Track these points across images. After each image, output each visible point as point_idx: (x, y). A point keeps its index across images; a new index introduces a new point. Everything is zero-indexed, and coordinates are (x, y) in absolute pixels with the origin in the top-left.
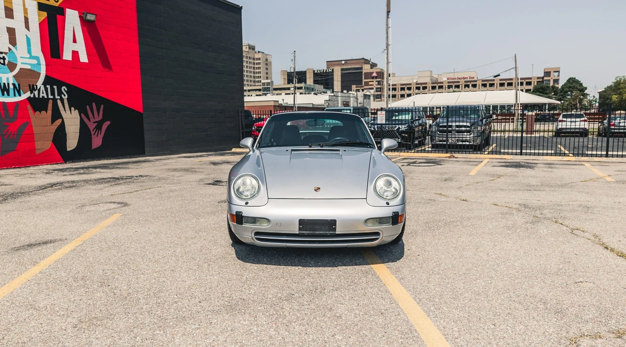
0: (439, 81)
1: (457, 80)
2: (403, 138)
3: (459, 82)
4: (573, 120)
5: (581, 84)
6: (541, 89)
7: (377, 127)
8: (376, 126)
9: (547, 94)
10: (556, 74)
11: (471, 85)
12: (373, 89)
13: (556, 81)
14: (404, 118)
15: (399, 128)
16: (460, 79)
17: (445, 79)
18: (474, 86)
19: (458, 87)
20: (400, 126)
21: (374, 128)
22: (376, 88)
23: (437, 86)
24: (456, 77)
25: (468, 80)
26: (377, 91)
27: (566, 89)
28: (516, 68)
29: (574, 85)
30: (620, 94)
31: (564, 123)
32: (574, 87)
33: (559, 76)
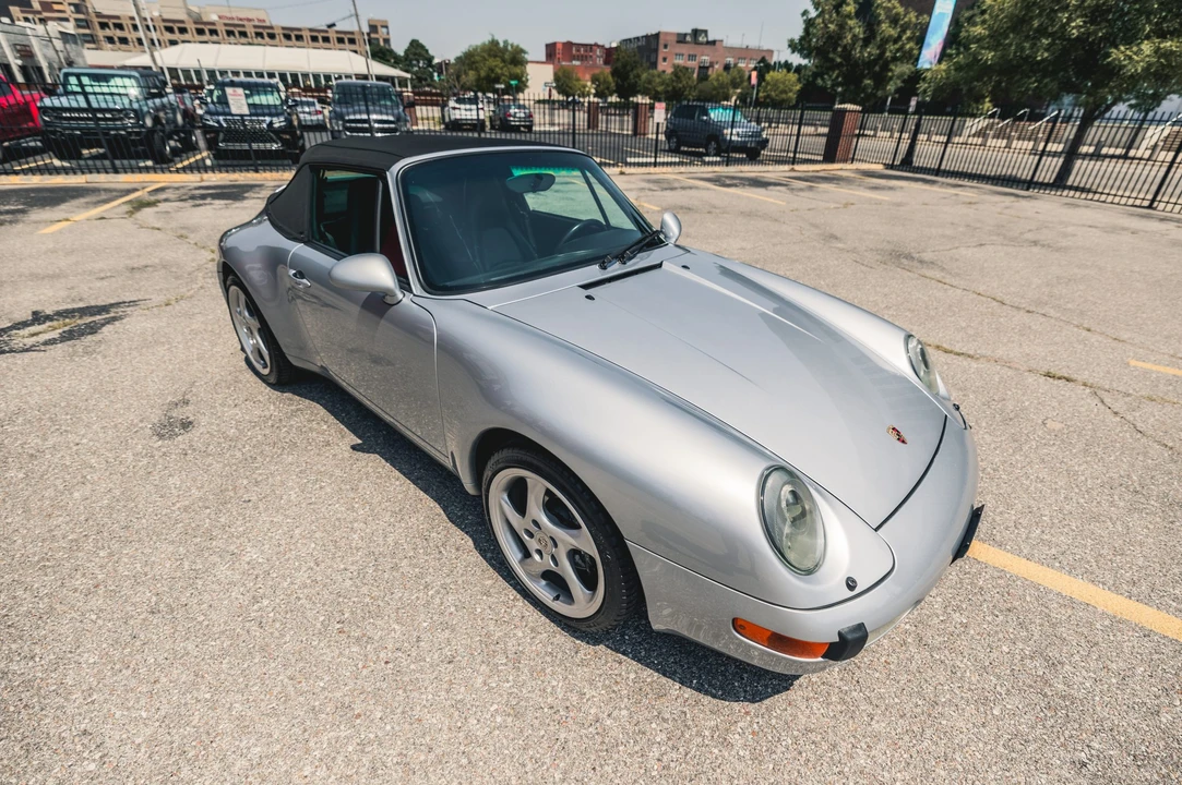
0: (205, 19)
1: (236, 22)
2: (284, 142)
3: (243, 26)
4: (468, 107)
5: (427, 51)
6: (382, 53)
7: (225, 120)
8: (221, 118)
9: (389, 61)
10: (384, 30)
11: (265, 34)
12: (67, 20)
13: (387, 41)
14: (264, 102)
15: (271, 123)
16: (241, 20)
17: (214, 18)
18: (272, 36)
19: (243, 34)
20: (275, 120)
21: (218, 122)
22: (76, 20)
23: (205, 31)
24: (234, 15)
25: (257, 23)
26: (79, 26)
27: (411, 56)
28: (357, 16)
29: (417, 50)
30: (476, 69)
31: (457, 112)
32: (420, 55)
33: (388, 33)
